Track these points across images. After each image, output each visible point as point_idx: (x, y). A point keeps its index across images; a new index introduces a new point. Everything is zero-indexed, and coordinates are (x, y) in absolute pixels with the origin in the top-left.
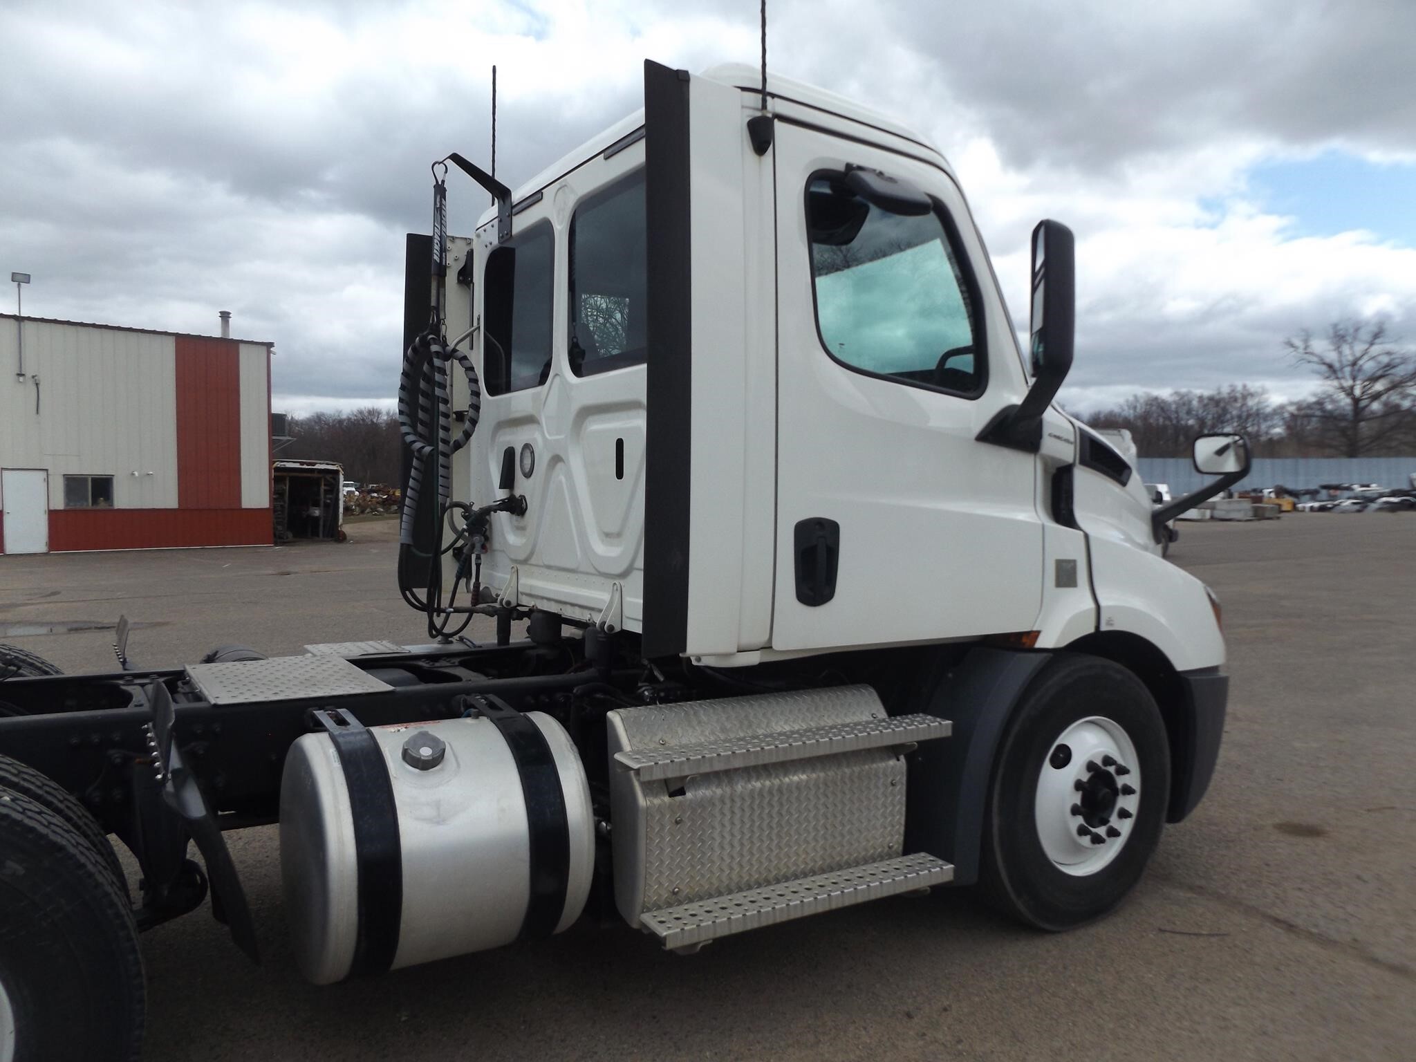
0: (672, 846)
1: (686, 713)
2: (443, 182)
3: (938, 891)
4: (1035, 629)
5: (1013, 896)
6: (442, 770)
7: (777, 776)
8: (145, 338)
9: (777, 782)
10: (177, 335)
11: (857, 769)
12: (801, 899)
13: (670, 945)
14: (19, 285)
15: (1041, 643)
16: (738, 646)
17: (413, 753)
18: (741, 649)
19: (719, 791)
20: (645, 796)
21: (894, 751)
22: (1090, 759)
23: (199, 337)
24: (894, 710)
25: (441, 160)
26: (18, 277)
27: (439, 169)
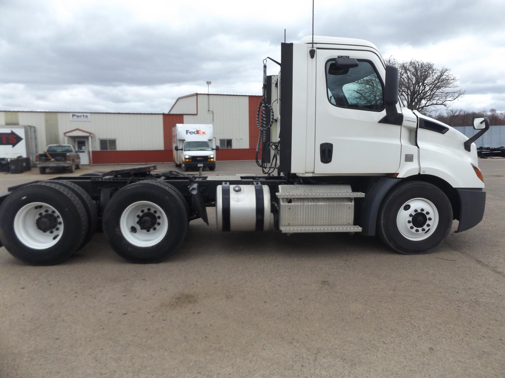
0: (288, 214)
1: (296, 187)
2: (266, 64)
3: (357, 233)
4: (397, 172)
5: (388, 242)
6: (240, 193)
7: (316, 202)
8: (240, 97)
9: (315, 204)
10: (249, 96)
11: (338, 203)
12: (317, 228)
13: (283, 232)
14: (208, 85)
15: (399, 176)
16: (305, 172)
17: (234, 189)
18: (307, 172)
19: (300, 204)
20: (282, 202)
21: (350, 199)
22: (416, 209)
23: (255, 96)
24: (354, 190)
25: (265, 59)
26: (208, 83)
27: (265, 61)
